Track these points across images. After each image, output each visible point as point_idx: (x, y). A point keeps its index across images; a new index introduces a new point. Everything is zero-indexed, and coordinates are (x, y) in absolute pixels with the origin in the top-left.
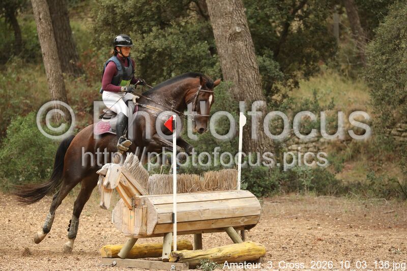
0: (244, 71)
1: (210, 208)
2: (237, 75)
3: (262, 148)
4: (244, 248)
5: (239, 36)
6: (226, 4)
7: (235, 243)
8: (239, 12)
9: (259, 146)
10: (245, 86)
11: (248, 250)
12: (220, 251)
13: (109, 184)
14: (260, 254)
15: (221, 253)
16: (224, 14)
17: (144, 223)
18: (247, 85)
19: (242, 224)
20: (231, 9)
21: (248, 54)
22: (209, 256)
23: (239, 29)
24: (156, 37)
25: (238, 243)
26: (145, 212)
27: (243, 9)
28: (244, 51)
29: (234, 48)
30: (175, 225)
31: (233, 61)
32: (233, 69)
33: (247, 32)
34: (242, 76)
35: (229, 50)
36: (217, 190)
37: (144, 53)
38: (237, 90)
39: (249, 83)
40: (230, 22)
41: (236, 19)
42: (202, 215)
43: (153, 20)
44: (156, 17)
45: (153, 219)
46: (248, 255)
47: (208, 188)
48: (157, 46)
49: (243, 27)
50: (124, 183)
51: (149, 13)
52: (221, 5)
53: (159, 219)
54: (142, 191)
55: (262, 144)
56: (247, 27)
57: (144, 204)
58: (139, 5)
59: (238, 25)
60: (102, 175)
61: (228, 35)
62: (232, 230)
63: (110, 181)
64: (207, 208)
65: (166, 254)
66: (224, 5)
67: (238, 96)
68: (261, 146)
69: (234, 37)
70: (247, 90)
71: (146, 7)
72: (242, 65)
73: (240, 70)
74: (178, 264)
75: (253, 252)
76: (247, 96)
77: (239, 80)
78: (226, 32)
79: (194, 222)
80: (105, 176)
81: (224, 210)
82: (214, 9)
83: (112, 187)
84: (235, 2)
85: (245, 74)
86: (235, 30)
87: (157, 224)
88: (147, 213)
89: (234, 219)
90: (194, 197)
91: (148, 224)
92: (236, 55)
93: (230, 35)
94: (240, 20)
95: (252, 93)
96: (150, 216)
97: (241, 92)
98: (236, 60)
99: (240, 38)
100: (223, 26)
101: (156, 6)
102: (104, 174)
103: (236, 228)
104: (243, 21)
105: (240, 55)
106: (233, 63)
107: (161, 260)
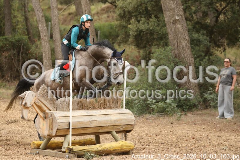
0: (181, 41)
1: (97, 120)
2: (176, 43)
3: (190, 84)
4: (119, 144)
5: (178, 21)
6: (171, 4)
7: (116, 141)
8: (179, 8)
9: (188, 83)
10: (181, 49)
11: (121, 146)
12: (101, 146)
13: (26, 104)
14: (130, 148)
15: (101, 148)
16: (170, 9)
17: (51, 128)
18: (182, 49)
19: (122, 129)
20: (174, 7)
21: (183, 32)
22: (93, 150)
23: (178, 18)
24: (144, 23)
25: (118, 141)
26: (51, 121)
27: (181, 6)
28: (181, 30)
29: (175, 28)
30: (71, 130)
31: (175, 35)
32: (174, 40)
33: (183, 19)
34: (179, 44)
35: (172, 29)
36: (107, 109)
37: (137, 32)
38: (176, 52)
39: (183, 47)
40: (173, 14)
41: (177, 12)
42: (91, 123)
43: (143, 15)
44: (145, 13)
45: (56, 126)
46: (121, 149)
47: (100, 107)
48: (143, 28)
49: (180, 16)
50: (37, 104)
51: (141, 11)
52: (168, 4)
53: (59, 126)
54: (51, 108)
55: (190, 82)
56: (183, 17)
57: (51, 117)
58: (136, 6)
59: (178, 15)
60: (22, 98)
61: (172, 21)
62: (114, 133)
63: (27, 102)
64: (95, 120)
65: (64, 148)
66: (170, 4)
67: (177, 55)
68: (189, 83)
69: (175, 22)
70: (182, 51)
71: (140, 7)
72: (180, 38)
73: (178, 41)
74: (70, 154)
75: (125, 147)
76: (182, 55)
77: (178, 47)
78: (171, 19)
79: (86, 128)
80: (24, 99)
81: (108, 121)
82: (165, 7)
83: (28, 105)
84: (176, 3)
85: (181, 43)
86: (176, 18)
87: (58, 129)
88: (52, 122)
89: (115, 126)
90: (87, 112)
91: (53, 129)
92: (176, 32)
93: (173, 21)
94: (179, 13)
95: (185, 53)
96: (54, 124)
97: (178, 53)
98: (176, 35)
99: (178, 23)
100: (169, 16)
101: (145, 7)
102: (24, 97)
103: (117, 132)
104: (180, 13)
105: (178, 32)
106: (174, 37)
107: (61, 151)
